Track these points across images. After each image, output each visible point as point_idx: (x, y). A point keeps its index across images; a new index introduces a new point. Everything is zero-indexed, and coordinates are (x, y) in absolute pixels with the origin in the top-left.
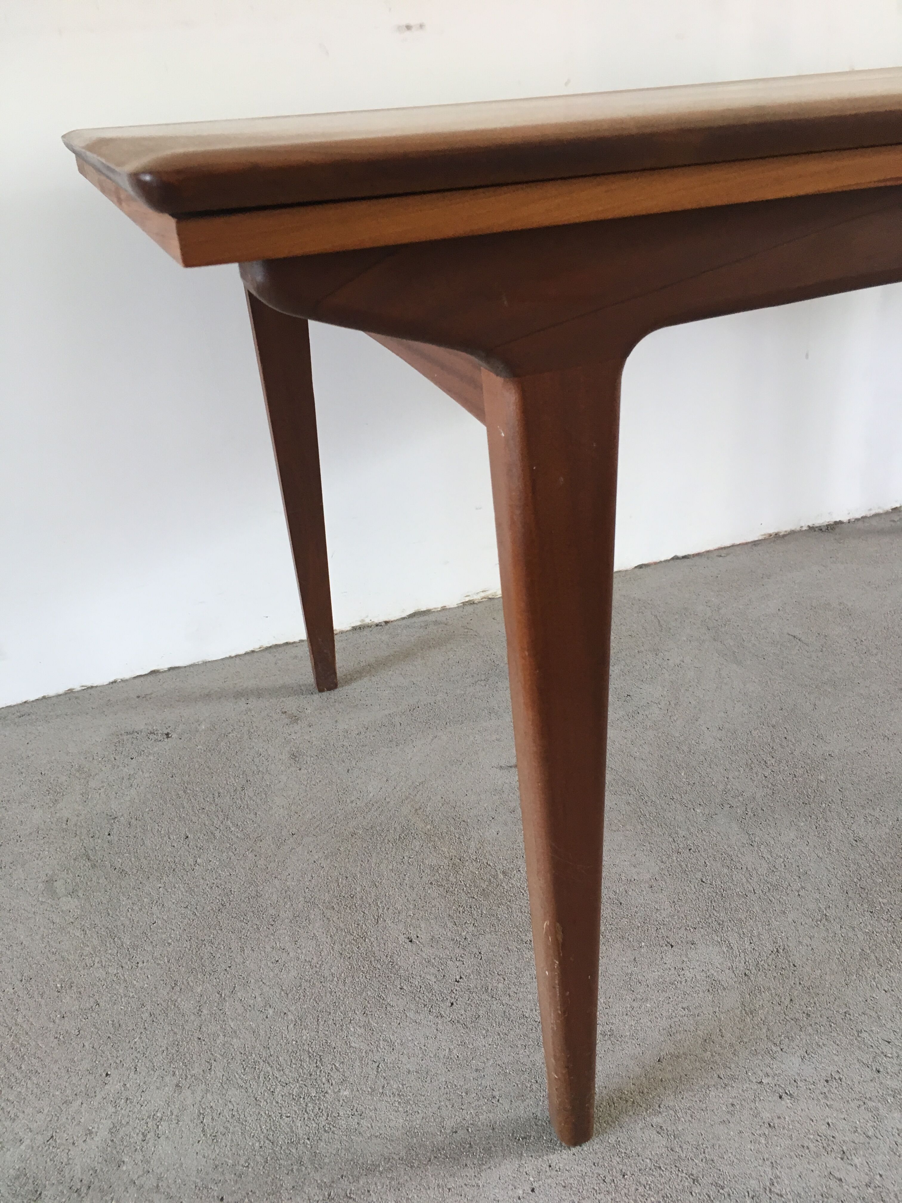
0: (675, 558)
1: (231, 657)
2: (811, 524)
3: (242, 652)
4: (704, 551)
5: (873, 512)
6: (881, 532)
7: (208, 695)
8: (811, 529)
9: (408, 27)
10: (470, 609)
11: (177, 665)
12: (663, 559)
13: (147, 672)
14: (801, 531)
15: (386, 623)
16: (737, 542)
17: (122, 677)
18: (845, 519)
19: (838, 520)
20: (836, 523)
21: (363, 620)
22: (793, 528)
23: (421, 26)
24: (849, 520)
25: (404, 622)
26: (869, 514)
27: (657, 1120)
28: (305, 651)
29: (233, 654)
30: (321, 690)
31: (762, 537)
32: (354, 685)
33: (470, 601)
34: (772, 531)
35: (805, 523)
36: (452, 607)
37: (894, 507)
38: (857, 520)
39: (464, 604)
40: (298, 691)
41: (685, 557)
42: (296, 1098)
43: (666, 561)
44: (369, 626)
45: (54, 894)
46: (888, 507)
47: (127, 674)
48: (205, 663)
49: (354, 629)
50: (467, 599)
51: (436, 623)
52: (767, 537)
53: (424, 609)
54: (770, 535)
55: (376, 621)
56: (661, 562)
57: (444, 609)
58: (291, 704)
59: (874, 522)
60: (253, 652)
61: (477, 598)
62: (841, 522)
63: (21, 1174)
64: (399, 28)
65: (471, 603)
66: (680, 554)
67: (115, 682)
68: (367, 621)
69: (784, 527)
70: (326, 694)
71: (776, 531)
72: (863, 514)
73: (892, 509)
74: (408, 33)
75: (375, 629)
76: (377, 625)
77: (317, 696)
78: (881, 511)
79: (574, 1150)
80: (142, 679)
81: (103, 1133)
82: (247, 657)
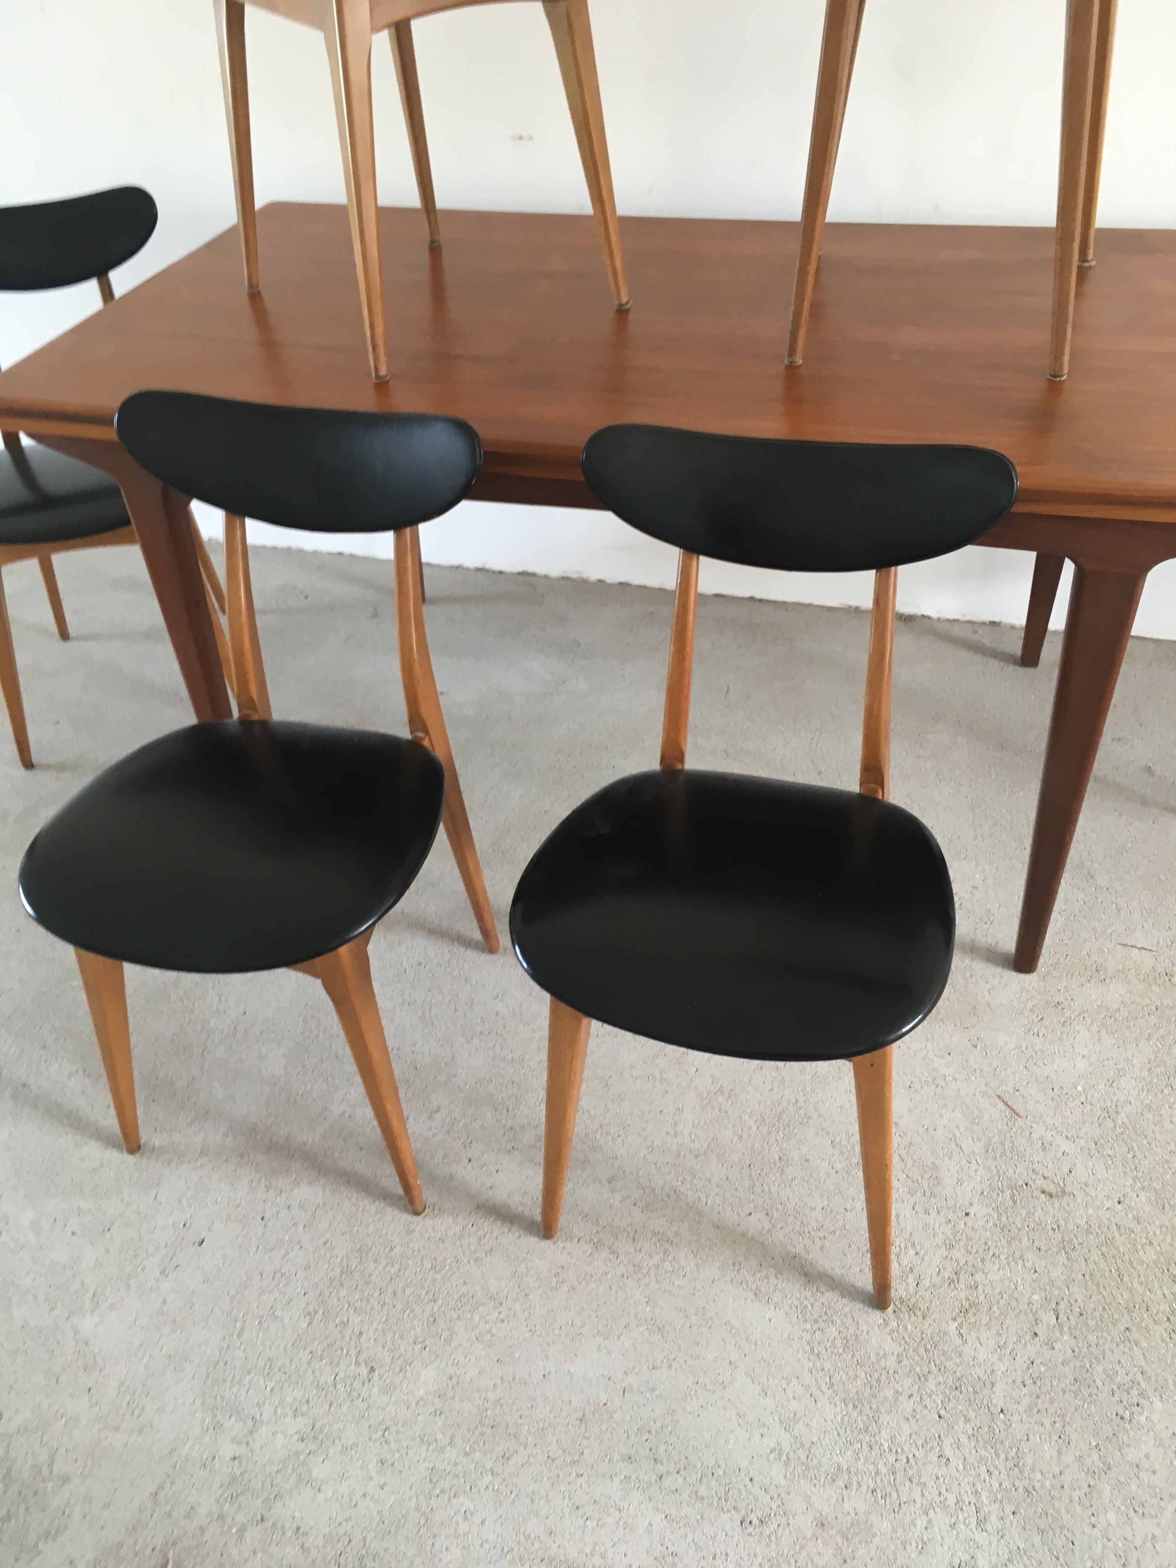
0: (752, 599)
5: (966, 619)
9: (521, 138)
12: (740, 594)
20: (923, 616)
25: (512, 576)
26: (962, 618)
31: (843, 607)
38: (948, 620)
41: (761, 601)
43: (742, 598)
52: (847, 607)
54: (850, 607)
59: (957, 628)
62: (929, 618)
64: (512, 136)
66: (758, 595)
72: (956, 617)
73: (990, 622)
78: (976, 619)
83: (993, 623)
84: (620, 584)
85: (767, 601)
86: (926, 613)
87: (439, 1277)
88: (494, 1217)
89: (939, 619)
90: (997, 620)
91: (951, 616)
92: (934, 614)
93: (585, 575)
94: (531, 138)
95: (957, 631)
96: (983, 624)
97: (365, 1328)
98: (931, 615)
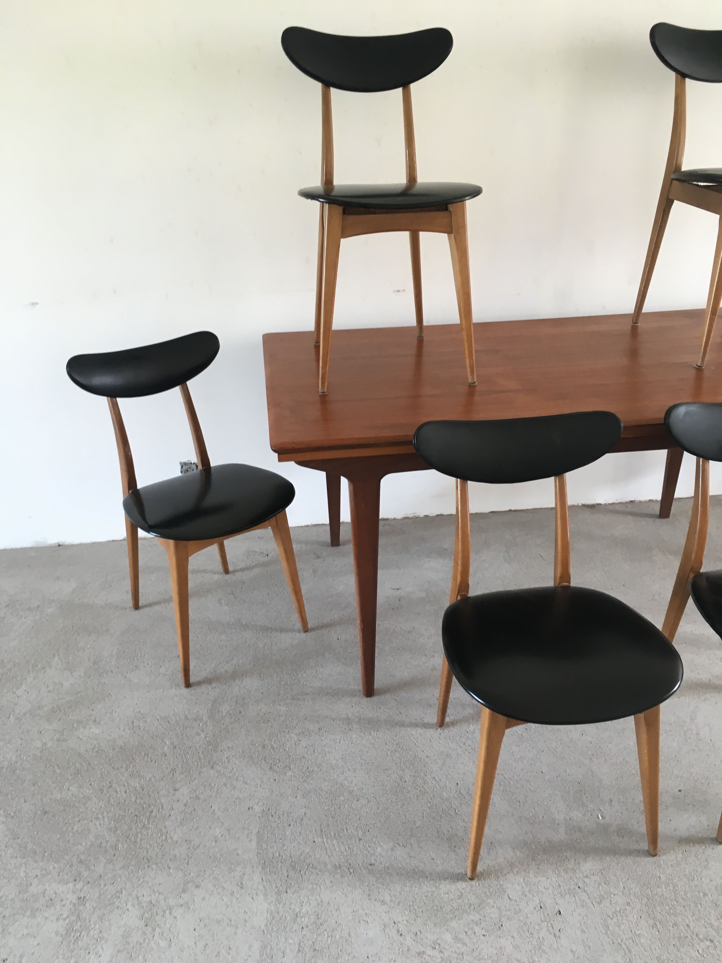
0: (510, 511)
2: (584, 503)
4: (525, 509)
6: (623, 513)
8: (584, 506)
9: (399, 291)
10: (407, 520)
12: (504, 510)
14: (578, 506)
20: (598, 504)
23: (404, 291)
26: (616, 502)
28: (328, 528)
29: (299, 526)
30: (332, 546)
35: (581, 502)
36: (399, 519)
37: (631, 500)
38: (610, 504)
39: (405, 518)
40: (323, 544)
41: (515, 511)
43: (505, 511)
45: (221, 604)
50: (406, 516)
51: (389, 525)
53: (386, 518)
56: (503, 511)
57: (394, 519)
60: (308, 526)
61: (411, 516)
62: (600, 504)
64: (395, 292)
65: (407, 518)
66: (513, 509)
70: (333, 548)
72: (613, 502)
74: (398, 293)
77: (330, 548)
78: (623, 501)
83: (631, 502)
84: (437, 515)
85: (519, 511)
86: (598, 503)
87: (695, 882)
88: (692, 844)
89: (605, 504)
90: (633, 499)
91: (611, 502)
92: (602, 502)
93: (417, 515)
95: (617, 508)
96: (627, 502)
97: (687, 922)
98: (601, 503)
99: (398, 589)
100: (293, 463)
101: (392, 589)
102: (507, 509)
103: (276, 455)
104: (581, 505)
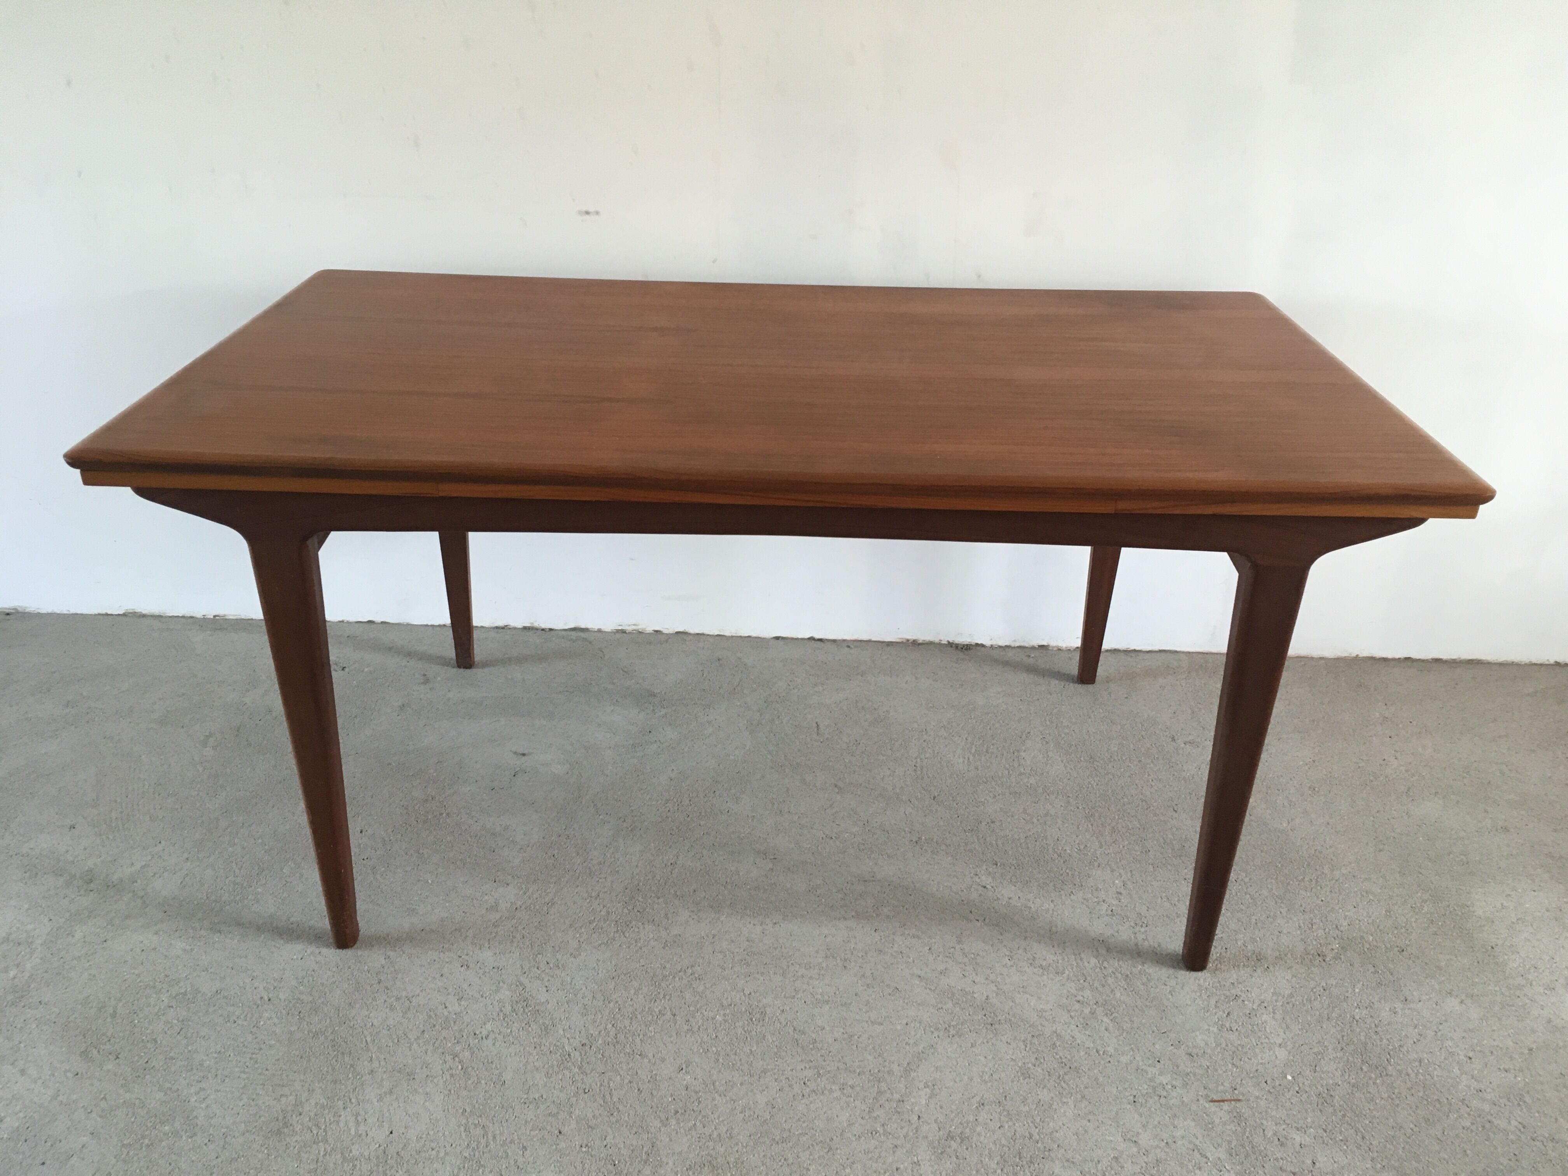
0: (812, 639)
1: (427, 625)
2: (950, 640)
3: (437, 623)
4: (840, 638)
5: (1017, 644)
6: (1006, 664)
7: (390, 649)
8: (950, 644)
9: (587, 213)
10: (618, 636)
11: (387, 621)
13: (366, 620)
14: (939, 644)
15: (551, 630)
16: (874, 639)
17: (348, 619)
18: (987, 643)
19: (979, 643)
20: (977, 645)
21: (532, 623)
22: (932, 640)
24: (992, 645)
25: (564, 633)
26: (1013, 644)
27: (391, 953)
30: (459, 667)
31: (899, 641)
32: (486, 670)
33: (622, 630)
34: (911, 637)
35: (945, 637)
36: (607, 630)
37: (1040, 644)
38: (998, 647)
39: (618, 631)
41: (821, 640)
42: (235, 883)
43: (802, 639)
44: (537, 629)
46: (1036, 642)
47: (353, 619)
48: (408, 625)
49: (525, 628)
50: (620, 628)
52: (904, 641)
53: (583, 626)
54: (908, 640)
55: (543, 626)
56: (798, 639)
57: (599, 631)
58: (433, 670)
59: (1010, 654)
61: (629, 629)
62: (983, 646)
63: (90, 870)
65: (623, 632)
66: (817, 636)
67: (343, 621)
68: (536, 625)
69: (922, 637)
70: (462, 670)
71: (914, 638)
72: (1007, 644)
73: (1039, 646)
74: (587, 217)
75: (539, 632)
76: (543, 630)
77: (455, 670)
79: (337, 950)
80: (361, 624)
81: (138, 866)
82: (438, 629)
83: (1042, 647)
84: (678, 633)
85: (828, 641)
93: (640, 627)
94: (597, 213)
95: (1011, 656)
96: (1033, 648)
98: (984, 643)
99: (524, 755)
100: (128, 491)
101: (515, 753)
102: (807, 635)
103: (77, 472)
104: (946, 643)
